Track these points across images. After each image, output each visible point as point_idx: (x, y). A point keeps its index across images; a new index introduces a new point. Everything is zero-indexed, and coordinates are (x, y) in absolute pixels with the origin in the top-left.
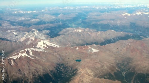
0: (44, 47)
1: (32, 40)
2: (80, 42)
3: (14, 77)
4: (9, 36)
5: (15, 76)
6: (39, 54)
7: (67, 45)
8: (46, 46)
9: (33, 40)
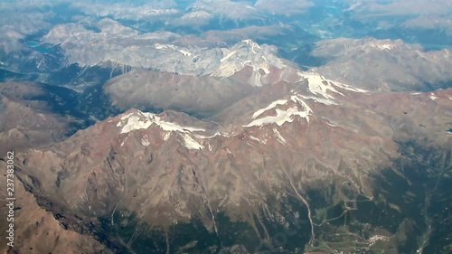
0: (328, 91)
1: (262, 72)
2: (410, 80)
3: (303, 179)
4: (168, 60)
5: (308, 177)
6: (331, 112)
7: (380, 89)
8: (333, 90)
9: (267, 72)
